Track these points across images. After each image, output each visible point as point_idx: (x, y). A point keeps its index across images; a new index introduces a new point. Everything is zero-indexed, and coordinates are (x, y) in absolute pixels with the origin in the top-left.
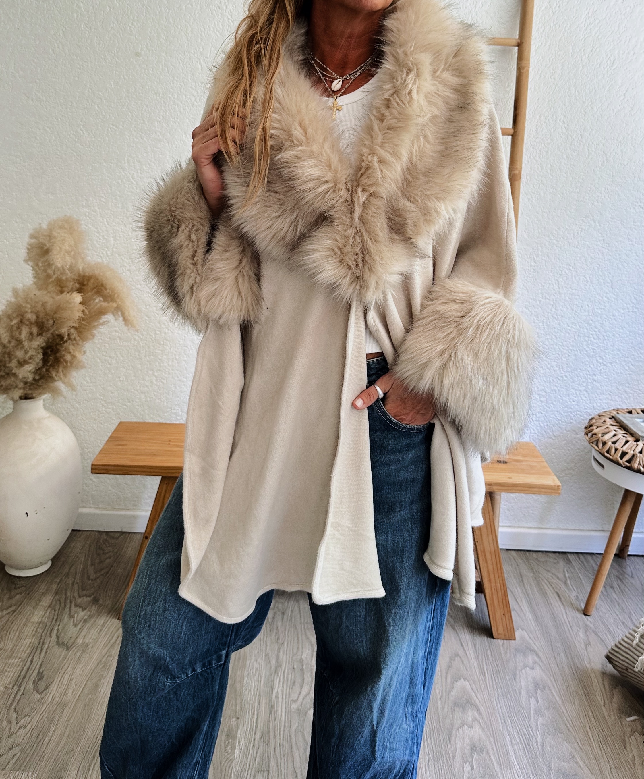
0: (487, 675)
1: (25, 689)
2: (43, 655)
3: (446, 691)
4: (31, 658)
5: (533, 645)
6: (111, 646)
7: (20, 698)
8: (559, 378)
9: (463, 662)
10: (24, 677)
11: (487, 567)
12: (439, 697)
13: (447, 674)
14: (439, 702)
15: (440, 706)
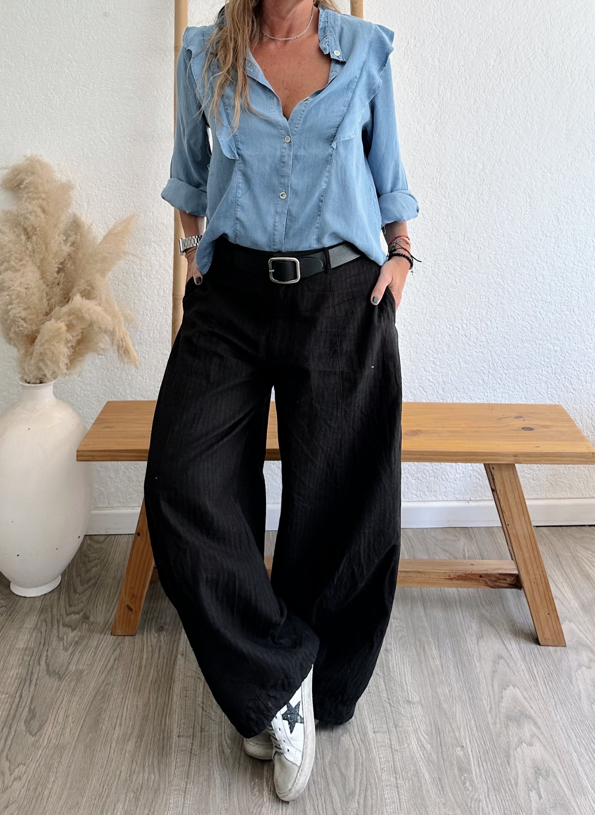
0: (538, 679)
1: (16, 730)
2: (32, 688)
3: (494, 701)
5: (585, 639)
6: (109, 671)
7: (12, 743)
9: (508, 666)
10: (15, 716)
11: (523, 555)
12: (488, 710)
13: (493, 680)
14: (489, 716)
15: (491, 721)
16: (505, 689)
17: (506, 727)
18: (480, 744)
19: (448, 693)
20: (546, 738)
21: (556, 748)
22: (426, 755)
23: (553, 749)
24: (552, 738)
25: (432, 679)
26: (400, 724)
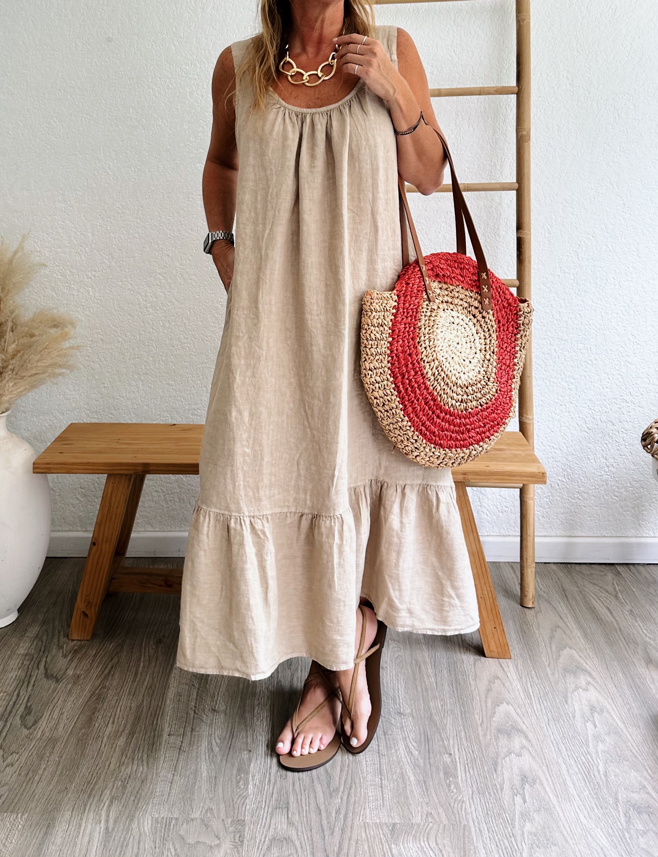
0: (533, 698)
1: (11, 724)
2: (30, 688)
3: (487, 716)
4: (17, 691)
6: (105, 677)
7: (7, 734)
8: (589, 362)
9: (504, 685)
10: (11, 712)
12: (479, 723)
13: (486, 698)
14: (480, 729)
15: (481, 733)
16: (498, 706)
17: (496, 739)
18: (468, 753)
19: (440, 707)
20: (536, 751)
21: (545, 759)
22: (413, 761)
23: (542, 760)
24: (542, 750)
25: (425, 694)
26: (390, 732)
